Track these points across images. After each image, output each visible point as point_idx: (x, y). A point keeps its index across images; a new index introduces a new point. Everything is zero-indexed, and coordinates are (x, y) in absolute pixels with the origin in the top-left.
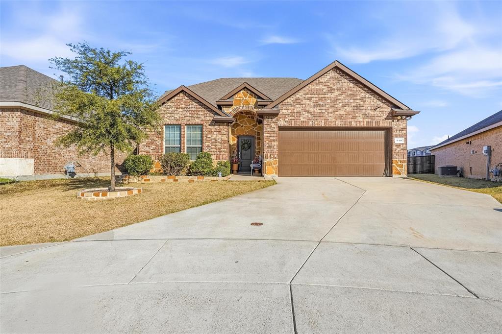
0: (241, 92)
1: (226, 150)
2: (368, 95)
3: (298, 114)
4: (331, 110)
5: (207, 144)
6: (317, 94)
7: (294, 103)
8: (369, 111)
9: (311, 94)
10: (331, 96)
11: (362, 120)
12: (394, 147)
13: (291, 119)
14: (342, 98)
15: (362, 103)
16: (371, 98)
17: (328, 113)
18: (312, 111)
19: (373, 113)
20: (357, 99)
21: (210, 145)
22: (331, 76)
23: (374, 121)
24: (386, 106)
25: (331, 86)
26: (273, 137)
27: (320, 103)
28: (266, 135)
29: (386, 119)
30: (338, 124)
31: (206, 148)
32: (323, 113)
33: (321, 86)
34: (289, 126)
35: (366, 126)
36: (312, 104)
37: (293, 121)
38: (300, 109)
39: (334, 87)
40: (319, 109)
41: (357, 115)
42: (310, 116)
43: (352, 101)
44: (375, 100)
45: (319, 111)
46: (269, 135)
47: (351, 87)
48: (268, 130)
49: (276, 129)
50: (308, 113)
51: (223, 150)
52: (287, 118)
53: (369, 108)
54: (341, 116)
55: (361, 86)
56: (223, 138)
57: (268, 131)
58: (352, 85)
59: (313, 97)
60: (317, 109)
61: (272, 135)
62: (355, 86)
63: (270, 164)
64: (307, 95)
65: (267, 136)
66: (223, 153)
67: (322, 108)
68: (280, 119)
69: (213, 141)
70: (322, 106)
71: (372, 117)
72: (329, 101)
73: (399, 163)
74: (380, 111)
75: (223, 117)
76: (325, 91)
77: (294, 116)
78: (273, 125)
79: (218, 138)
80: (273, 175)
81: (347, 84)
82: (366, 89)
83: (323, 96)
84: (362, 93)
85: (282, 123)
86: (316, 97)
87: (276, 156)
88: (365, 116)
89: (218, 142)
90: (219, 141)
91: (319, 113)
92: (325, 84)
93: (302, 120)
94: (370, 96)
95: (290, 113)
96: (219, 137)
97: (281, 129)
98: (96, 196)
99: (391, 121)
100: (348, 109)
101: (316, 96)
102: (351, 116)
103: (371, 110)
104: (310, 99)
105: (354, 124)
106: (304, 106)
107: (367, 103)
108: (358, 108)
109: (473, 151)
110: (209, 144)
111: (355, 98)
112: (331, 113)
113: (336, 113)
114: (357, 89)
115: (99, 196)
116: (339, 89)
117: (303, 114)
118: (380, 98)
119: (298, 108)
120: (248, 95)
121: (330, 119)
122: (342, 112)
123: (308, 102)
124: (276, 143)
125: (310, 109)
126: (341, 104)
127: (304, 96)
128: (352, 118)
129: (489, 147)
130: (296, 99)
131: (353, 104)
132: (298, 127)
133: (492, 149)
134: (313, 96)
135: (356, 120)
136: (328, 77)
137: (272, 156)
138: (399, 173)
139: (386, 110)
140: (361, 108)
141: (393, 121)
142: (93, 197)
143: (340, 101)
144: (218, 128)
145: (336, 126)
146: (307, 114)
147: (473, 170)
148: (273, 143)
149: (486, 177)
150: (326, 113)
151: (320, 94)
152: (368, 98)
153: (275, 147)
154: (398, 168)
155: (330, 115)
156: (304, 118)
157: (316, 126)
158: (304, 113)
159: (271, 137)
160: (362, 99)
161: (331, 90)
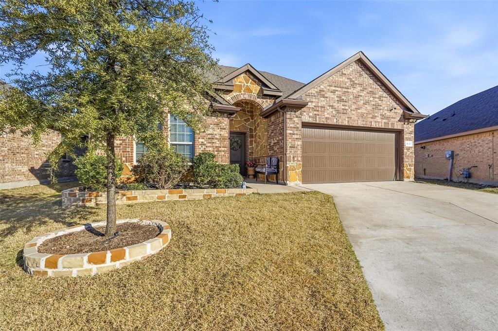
0: (242, 75)
1: (226, 149)
2: (385, 95)
3: (323, 109)
4: (353, 107)
5: (201, 140)
6: (340, 87)
7: (318, 94)
8: (386, 112)
9: (335, 87)
10: (354, 91)
11: (380, 120)
12: (405, 151)
13: (315, 114)
14: (363, 95)
15: (380, 102)
16: (387, 97)
17: (351, 110)
18: (336, 107)
19: (389, 114)
20: (376, 98)
21: (205, 142)
22: (353, 68)
23: (390, 123)
24: (399, 108)
25: (353, 80)
26: (297, 134)
27: (343, 98)
28: (289, 132)
29: (399, 121)
30: (360, 123)
31: (200, 146)
32: (346, 110)
33: (344, 79)
34: (313, 122)
35: (383, 127)
36: (336, 99)
37: (318, 117)
38: (324, 103)
39: (356, 82)
40: (343, 105)
41: (376, 115)
42: (334, 112)
43: (372, 99)
44: (391, 101)
45: (343, 107)
46: (291, 132)
47: (371, 84)
48: (291, 125)
49: (300, 125)
50: (332, 108)
51: (223, 149)
52: (311, 112)
53: (386, 108)
54: (362, 115)
55: (379, 84)
56: (222, 133)
57: (291, 127)
58: (371, 81)
59: (337, 91)
60: (341, 105)
61: (295, 132)
62: (375, 84)
63: (293, 169)
64: (331, 88)
65: (290, 134)
66: (223, 153)
67: (346, 104)
68: (304, 114)
69: (209, 136)
70: (346, 102)
71: (388, 118)
72: (351, 97)
73: (409, 167)
74: (395, 113)
75: (224, 106)
76: (348, 85)
77: (318, 111)
78: (296, 119)
79: (215, 133)
80: (296, 182)
81: (367, 80)
82: (383, 88)
83: (346, 90)
84: (381, 92)
85: (306, 118)
86: (340, 91)
87: (299, 159)
88: (383, 117)
89: (216, 139)
90: (217, 137)
91: (343, 109)
92: (347, 76)
93: (326, 116)
94: (387, 96)
95: (315, 106)
96: (217, 131)
97: (305, 125)
98: (95, 263)
99: (403, 123)
100: (369, 108)
101: (339, 89)
102: (371, 116)
103: (387, 110)
104: (334, 92)
105: (374, 125)
106: (328, 99)
107: (384, 102)
108: (376, 107)
109: (428, 155)
110: (203, 140)
111: (374, 96)
112: (354, 110)
113: (359, 111)
114: (376, 87)
115: (103, 262)
116: (361, 85)
117: (328, 110)
118: (395, 99)
119: (322, 102)
120: (250, 81)
121: (353, 116)
122: (363, 110)
123: (331, 95)
124: (300, 143)
125: (334, 104)
126: (362, 102)
127: (328, 88)
128: (372, 118)
129: (453, 152)
130: (320, 91)
131: (373, 103)
132: (322, 124)
133: (455, 154)
134: (337, 89)
135: (375, 120)
136: (351, 69)
137: (296, 159)
138: (408, 177)
139: (399, 111)
140: (379, 107)
141: (404, 124)
142: (87, 266)
143: (362, 98)
144: (216, 120)
145: (359, 125)
146: (331, 110)
147: (427, 172)
148: (296, 142)
149: (449, 178)
150: (349, 110)
151: (343, 88)
152: (385, 97)
153: (299, 147)
154: (408, 172)
155: (353, 112)
156: (328, 114)
157: (340, 124)
158: (328, 108)
159: (294, 134)
160: (380, 97)
161: (353, 85)
